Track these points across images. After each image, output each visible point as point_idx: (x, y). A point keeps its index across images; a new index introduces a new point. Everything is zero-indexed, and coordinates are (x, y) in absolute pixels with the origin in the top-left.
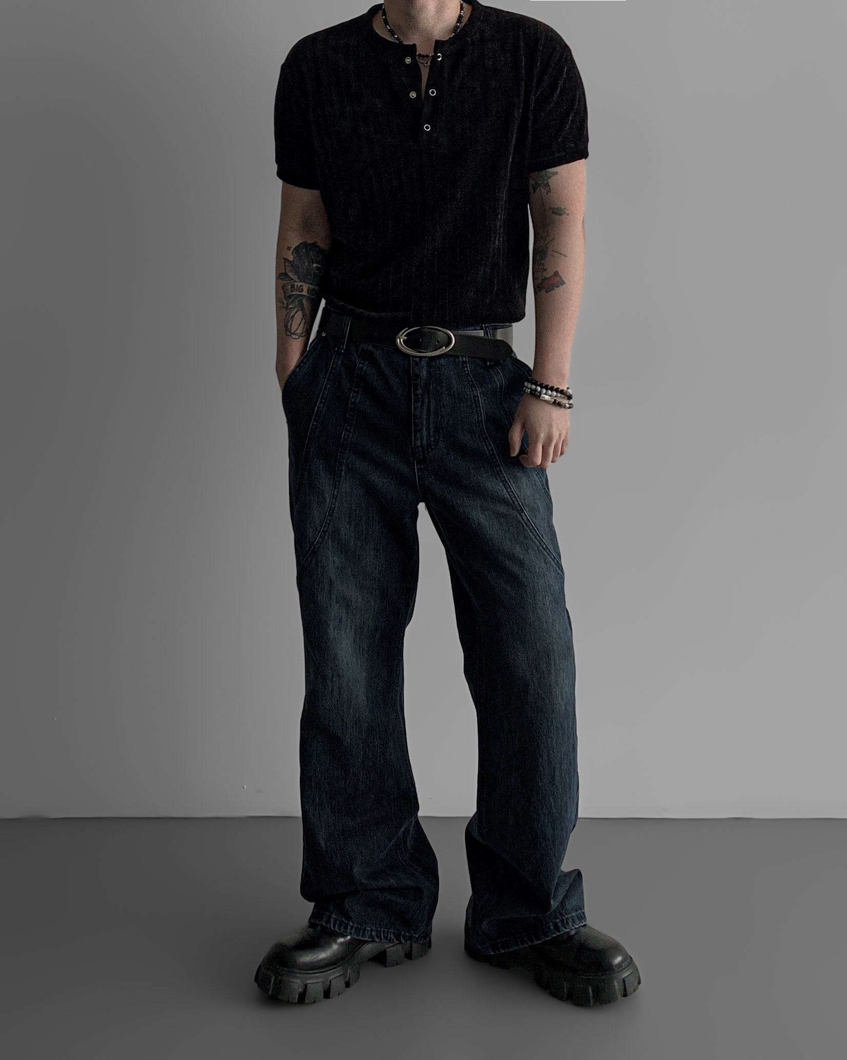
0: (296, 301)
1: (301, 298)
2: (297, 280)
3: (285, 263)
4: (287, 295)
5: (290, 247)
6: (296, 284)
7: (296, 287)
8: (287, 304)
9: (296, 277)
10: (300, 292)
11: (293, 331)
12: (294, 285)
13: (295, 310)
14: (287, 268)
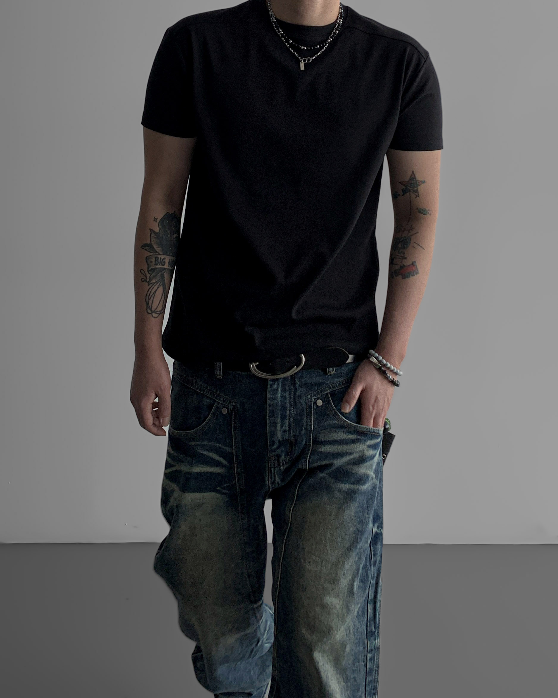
0: (159, 275)
1: (163, 271)
2: (161, 253)
3: (151, 233)
4: (151, 268)
5: (157, 219)
6: (159, 257)
7: (159, 260)
8: (150, 278)
9: (160, 249)
10: (162, 265)
11: (153, 309)
12: (158, 258)
13: (158, 284)
14: (152, 240)
